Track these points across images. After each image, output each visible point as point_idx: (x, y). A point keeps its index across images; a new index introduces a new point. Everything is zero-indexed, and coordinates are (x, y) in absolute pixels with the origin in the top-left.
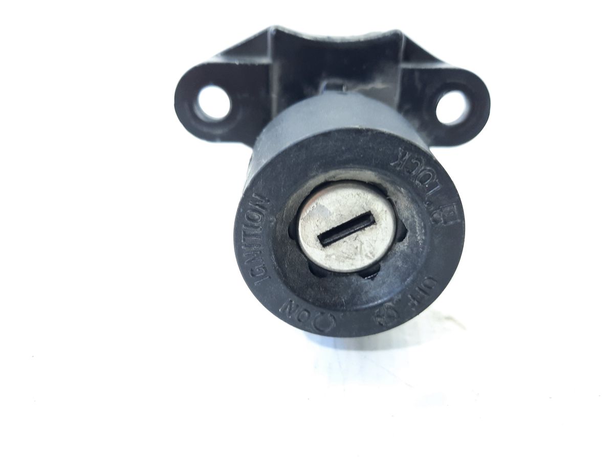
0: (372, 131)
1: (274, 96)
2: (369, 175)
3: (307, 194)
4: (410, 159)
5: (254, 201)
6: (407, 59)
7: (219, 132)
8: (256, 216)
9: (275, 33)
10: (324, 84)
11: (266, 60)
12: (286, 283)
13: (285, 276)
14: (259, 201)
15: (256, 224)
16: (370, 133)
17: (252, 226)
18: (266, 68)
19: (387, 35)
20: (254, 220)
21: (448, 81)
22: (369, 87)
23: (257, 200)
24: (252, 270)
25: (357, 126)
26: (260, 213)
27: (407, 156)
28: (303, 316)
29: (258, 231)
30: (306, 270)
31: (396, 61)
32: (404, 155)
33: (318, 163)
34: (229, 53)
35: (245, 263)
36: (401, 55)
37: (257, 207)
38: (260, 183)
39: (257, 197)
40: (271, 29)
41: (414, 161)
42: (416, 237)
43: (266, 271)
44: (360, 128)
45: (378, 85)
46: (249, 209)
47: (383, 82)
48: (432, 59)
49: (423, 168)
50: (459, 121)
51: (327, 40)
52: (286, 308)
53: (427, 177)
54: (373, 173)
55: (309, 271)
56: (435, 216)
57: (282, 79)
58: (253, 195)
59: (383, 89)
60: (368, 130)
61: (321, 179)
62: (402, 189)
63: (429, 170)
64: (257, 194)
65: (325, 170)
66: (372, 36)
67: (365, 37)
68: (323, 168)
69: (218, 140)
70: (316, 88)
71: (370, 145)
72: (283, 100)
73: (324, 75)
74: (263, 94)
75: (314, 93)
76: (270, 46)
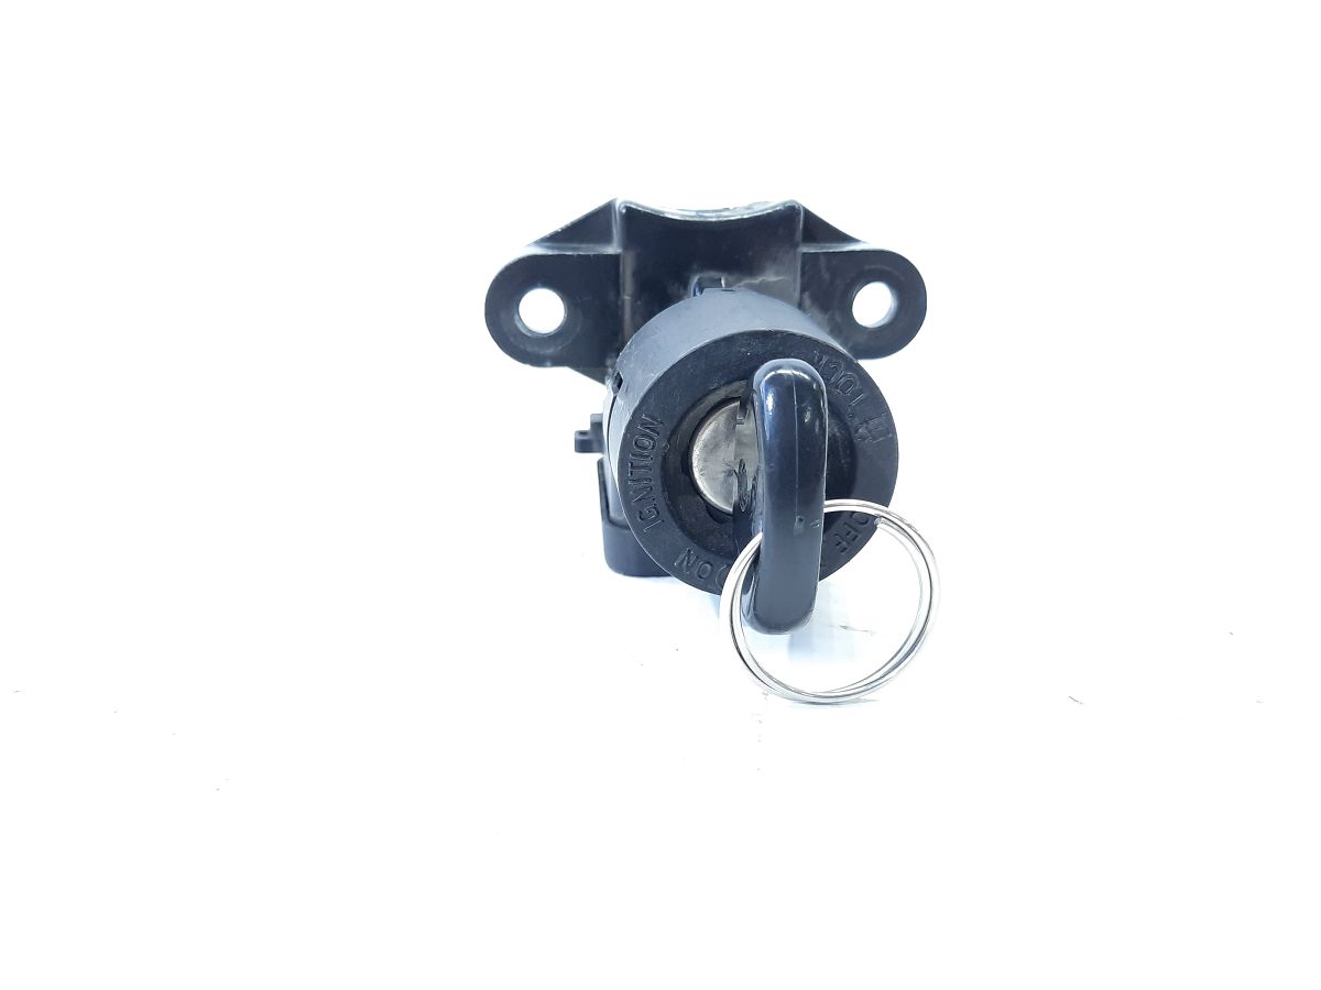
0: (782, 332)
1: (627, 298)
3: (702, 416)
4: (827, 363)
5: (645, 423)
6: (808, 240)
7: (550, 352)
8: (646, 442)
9: (624, 211)
10: (695, 279)
11: (612, 249)
12: (683, 527)
13: (680, 519)
14: (650, 423)
15: (645, 453)
16: (779, 335)
17: (642, 456)
18: (616, 258)
20: (644, 448)
21: (867, 267)
22: (758, 280)
24: (641, 513)
26: (652, 439)
27: (825, 361)
28: (705, 571)
29: (647, 462)
30: (703, 513)
31: (796, 246)
32: (821, 358)
33: (720, 374)
34: (554, 238)
35: (632, 504)
36: (799, 235)
37: (648, 431)
38: (652, 402)
39: (647, 418)
40: (617, 205)
41: (832, 365)
42: (840, 461)
43: (658, 512)
45: (770, 277)
46: (637, 434)
47: (777, 273)
48: (847, 239)
49: (843, 374)
50: (884, 322)
52: (683, 561)
53: (849, 383)
55: (708, 516)
56: (860, 431)
57: (637, 274)
58: (643, 417)
59: (775, 282)
60: (777, 332)
61: (722, 394)
63: (851, 376)
64: (647, 415)
65: (729, 383)
66: (758, 210)
67: (750, 211)
68: (726, 379)
69: (549, 364)
70: (685, 285)
71: (781, 349)
72: (639, 303)
73: (695, 267)
74: (611, 296)
75: (682, 291)
76: (616, 230)
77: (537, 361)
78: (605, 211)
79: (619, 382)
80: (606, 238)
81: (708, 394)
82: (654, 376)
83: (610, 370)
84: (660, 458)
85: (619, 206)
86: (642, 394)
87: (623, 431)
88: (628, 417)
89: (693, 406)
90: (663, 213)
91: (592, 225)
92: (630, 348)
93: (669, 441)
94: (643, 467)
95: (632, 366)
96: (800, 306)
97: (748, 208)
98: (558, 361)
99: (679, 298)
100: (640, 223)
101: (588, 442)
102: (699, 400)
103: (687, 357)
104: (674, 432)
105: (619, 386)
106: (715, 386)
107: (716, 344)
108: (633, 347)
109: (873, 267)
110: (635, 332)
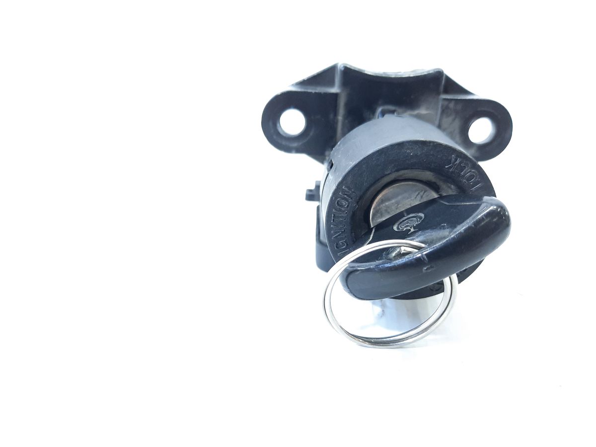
0: (433, 142)
1: (340, 118)
2: (428, 175)
3: (379, 189)
4: (460, 163)
5: (343, 191)
6: (446, 91)
7: (295, 145)
8: (344, 203)
9: (343, 69)
10: (379, 110)
11: (335, 90)
14: (347, 192)
15: (343, 209)
16: (432, 144)
17: (340, 210)
18: (336, 96)
19: (431, 72)
20: (342, 206)
21: (479, 109)
22: (416, 112)
23: (346, 191)
24: (337, 244)
25: (423, 139)
26: (347, 201)
27: (458, 162)
29: (343, 214)
31: (439, 94)
32: (456, 160)
33: (393, 165)
34: (303, 83)
35: (332, 238)
36: (442, 88)
37: (345, 196)
38: (349, 179)
39: (346, 189)
40: (339, 66)
41: (462, 165)
43: (347, 244)
44: (425, 140)
45: (423, 111)
46: (339, 198)
47: (427, 109)
48: (466, 92)
49: (469, 170)
50: (487, 141)
51: (384, 76)
53: (472, 177)
54: (432, 173)
57: (347, 105)
58: (343, 188)
59: (427, 114)
60: (430, 142)
61: (393, 176)
62: (452, 186)
63: (474, 172)
64: (346, 187)
65: (397, 171)
66: (418, 73)
67: (413, 73)
68: (396, 168)
69: (294, 151)
70: (373, 112)
71: (432, 153)
72: (346, 121)
73: (380, 102)
74: (331, 116)
75: (371, 116)
76: (338, 79)
77: (288, 149)
78: (332, 70)
79: (331, 166)
80: (331, 83)
81: (383, 177)
82: (352, 164)
83: (327, 158)
84: (351, 213)
85: (340, 66)
86: (344, 174)
87: (330, 195)
88: (334, 187)
89: (375, 183)
90: (364, 71)
91: (325, 77)
92: (339, 146)
93: (357, 203)
94: (341, 217)
95: (339, 156)
96: (439, 127)
97: (412, 72)
98: (299, 150)
99: (369, 119)
100: (351, 76)
101: (313, 196)
102: (378, 180)
103: (373, 154)
104: (361, 198)
105: (331, 167)
106: (389, 172)
107: (392, 146)
108: (341, 145)
109: (483, 109)
110: (343, 137)
